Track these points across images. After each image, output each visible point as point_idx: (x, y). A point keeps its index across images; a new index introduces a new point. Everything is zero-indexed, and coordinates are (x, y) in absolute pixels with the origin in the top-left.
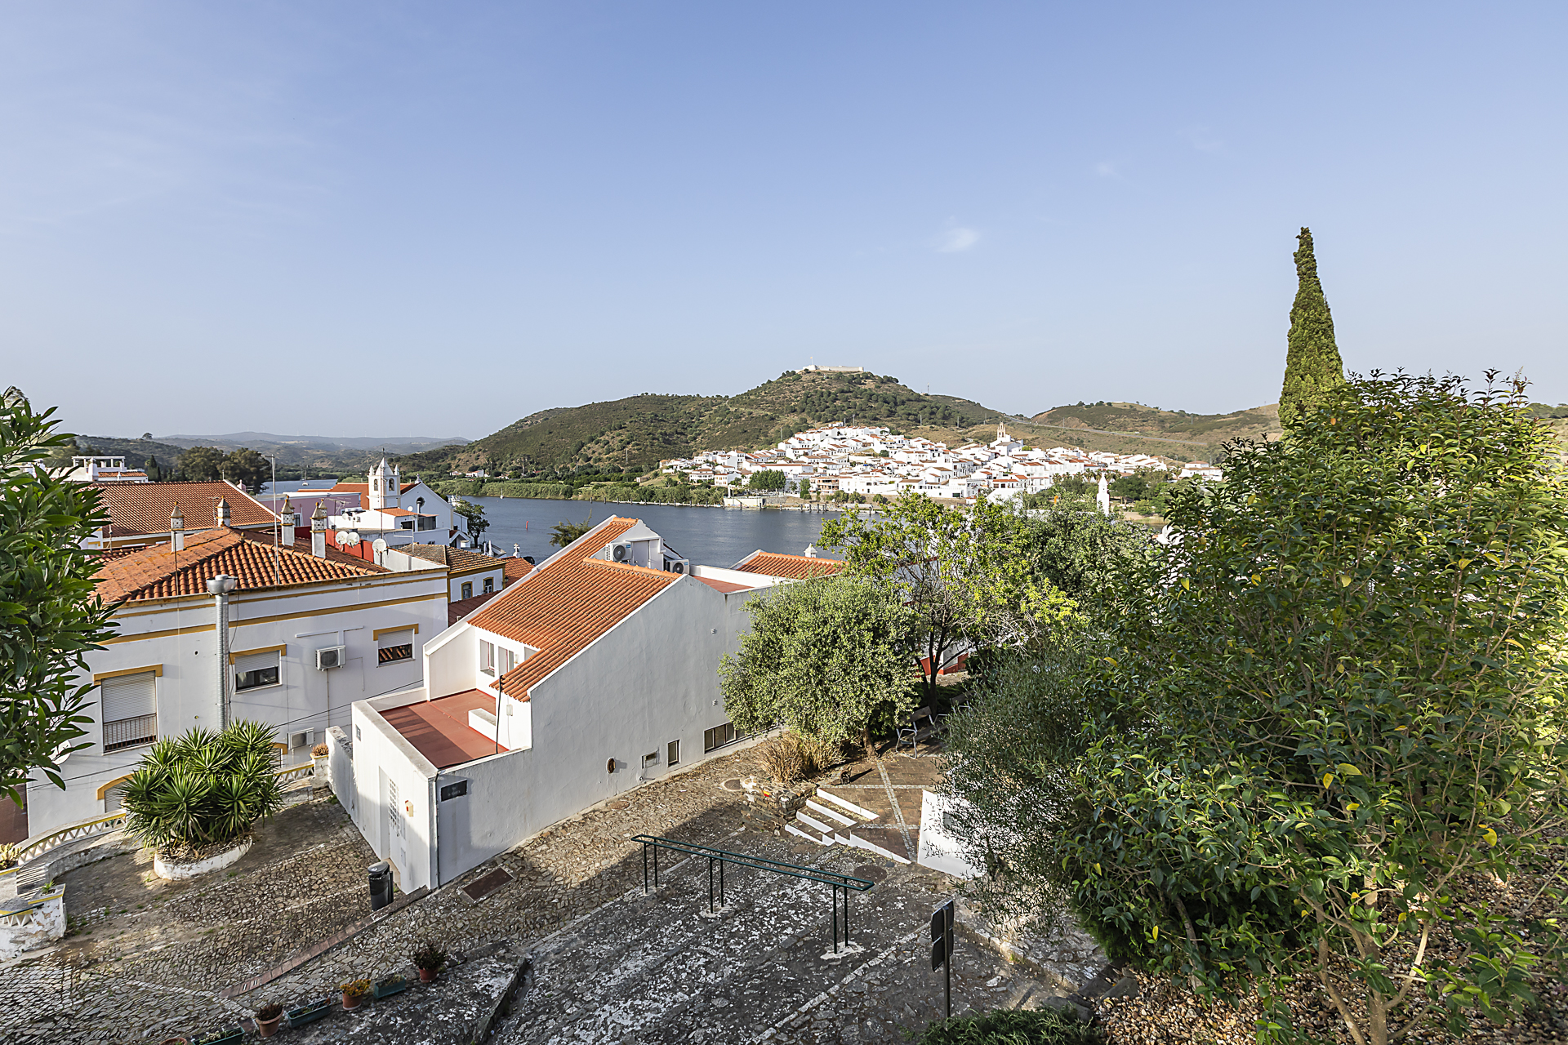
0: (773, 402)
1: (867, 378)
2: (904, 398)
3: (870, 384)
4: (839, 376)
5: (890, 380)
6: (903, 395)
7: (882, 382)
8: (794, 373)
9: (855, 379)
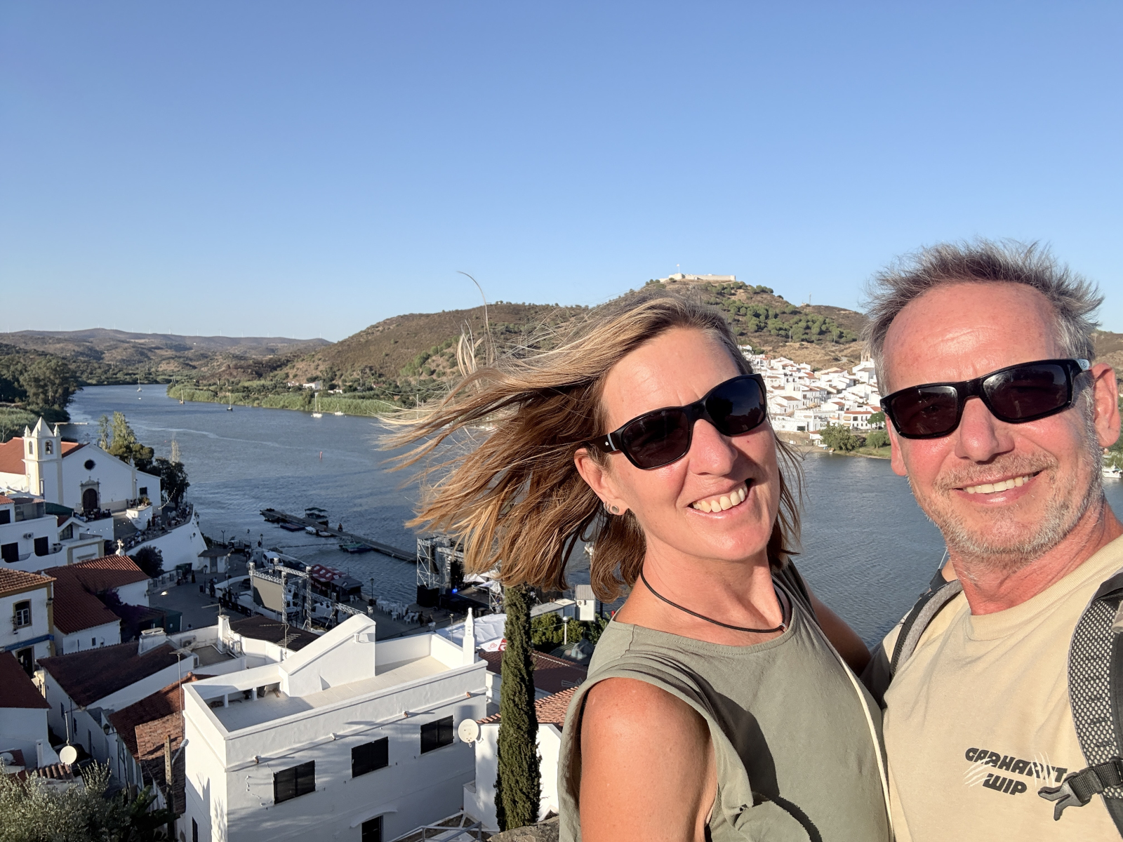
1: (739, 287)
2: (778, 311)
3: (741, 295)
4: (706, 287)
5: (763, 291)
7: (755, 293)
8: (658, 283)
9: (725, 290)
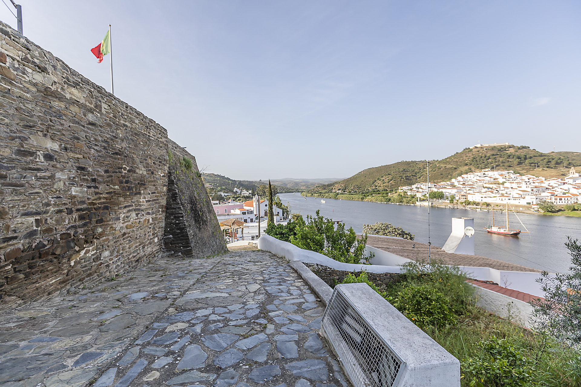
0: (457, 162)
1: (510, 147)
2: (531, 156)
3: (512, 150)
4: (493, 148)
5: (524, 147)
6: (531, 154)
7: (519, 149)
8: (469, 148)
9: (502, 149)
